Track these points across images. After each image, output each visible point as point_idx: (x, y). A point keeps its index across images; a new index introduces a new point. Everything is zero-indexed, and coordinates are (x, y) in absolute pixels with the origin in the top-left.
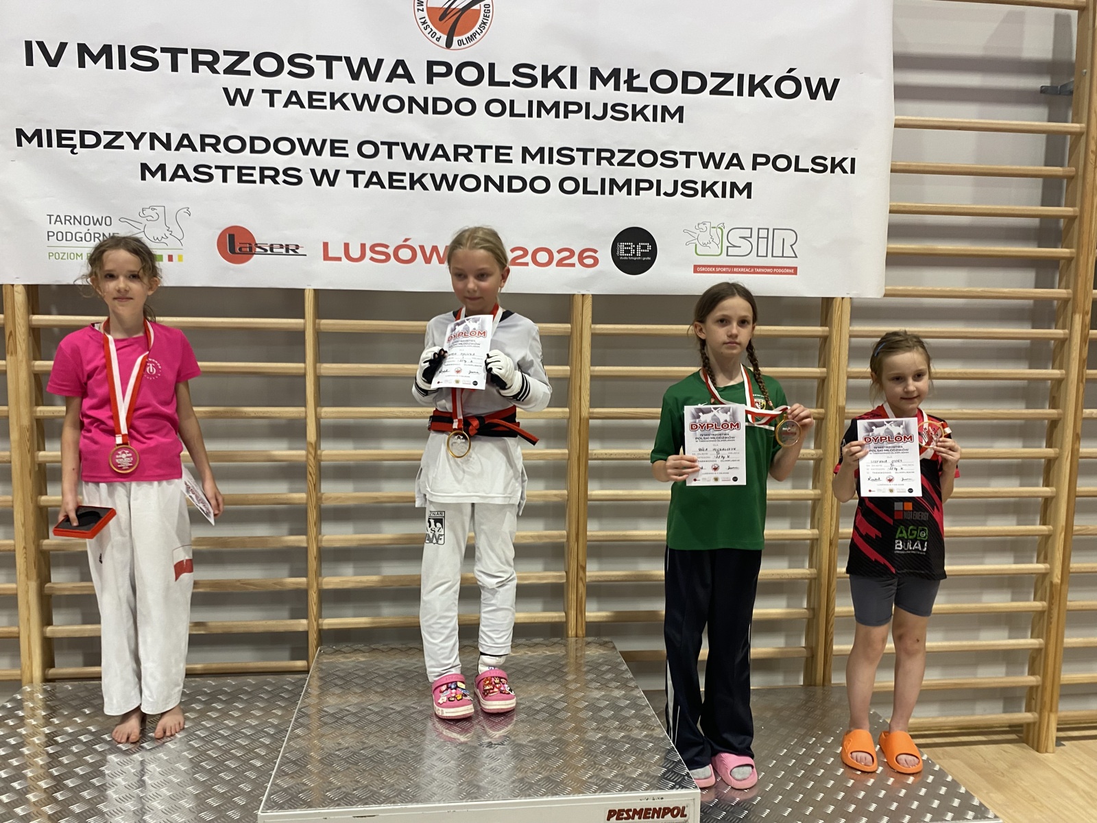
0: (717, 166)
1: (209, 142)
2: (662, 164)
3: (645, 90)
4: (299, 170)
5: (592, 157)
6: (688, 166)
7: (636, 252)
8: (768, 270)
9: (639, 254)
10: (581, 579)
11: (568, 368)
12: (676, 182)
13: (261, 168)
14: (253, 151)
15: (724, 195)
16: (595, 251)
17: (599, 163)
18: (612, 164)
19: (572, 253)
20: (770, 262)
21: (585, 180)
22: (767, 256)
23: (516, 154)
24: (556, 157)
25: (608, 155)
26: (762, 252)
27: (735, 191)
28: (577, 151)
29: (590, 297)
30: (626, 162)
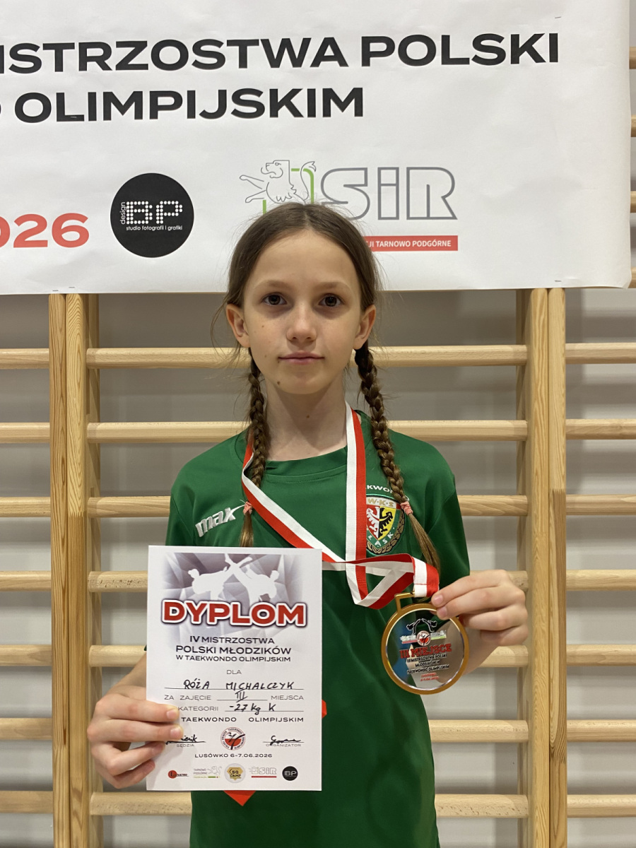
0: (297, 62)
2: (196, 64)
5: (71, 57)
6: (243, 63)
7: (154, 216)
8: (402, 244)
9: (159, 220)
11: (46, 426)
12: (222, 94)
15: (312, 113)
16: (83, 219)
17: (83, 67)
18: (106, 67)
19: (42, 223)
20: (404, 227)
21: (60, 97)
22: (397, 218)
24: (8, 61)
25: (99, 52)
26: (388, 210)
27: (334, 106)
28: (44, 49)
29: (78, 299)
30: (132, 62)
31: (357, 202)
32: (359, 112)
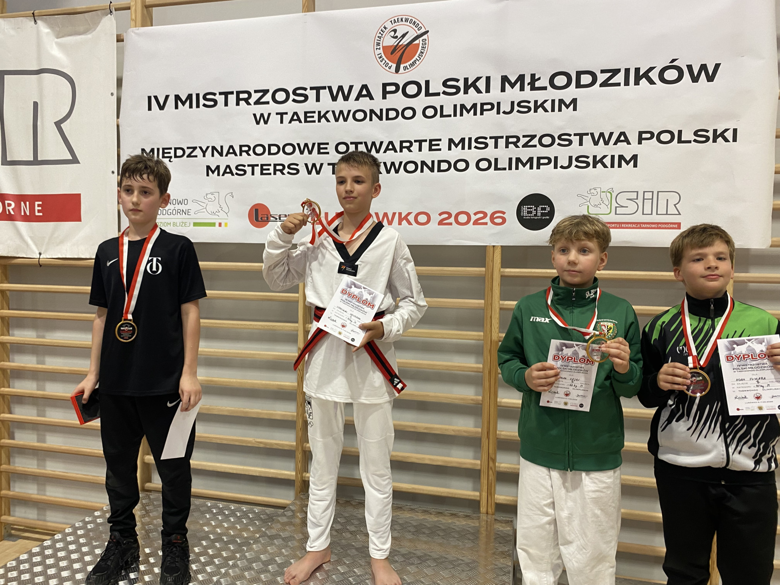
0: (606, 143)
1: (245, 149)
2: (559, 144)
3: (545, 88)
4: (297, 165)
5: (502, 142)
6: (581, 144)
7: (537, 212)
8: (653, 226)
9: (539, 214)
10: (491, 468)
11: (483, 301)
12: (570, 158)
13: (274, 164)
14: (270, 154)
15: (612, 166)
16: (504, 213)
17: (507, 147)
18: (517, 147)
19: (485, 214)
20: (655, 218)
22: (652, 214)
23: (444, 144)
24: (474, 144)
25: (515, 140)
26: (647, 210)
27: (623, 162)
28: (490, 139)
29: (500, 248)
30: (530, 144)
31: (632, 207)
32: (635, 166)
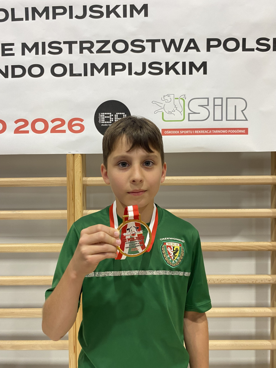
0: (178, 50)
2: (132, 50)
5: (76, 48)
6: (153, 50)
7: (114, 120)
8: (224, 131)
11: (66, 212)
12: (144, 64)
15: (184, 73)
16: (82, 120)
17: (81, 52)
18: (91, 52)
19: (63, 122)
20: (225, 124)
21: (71, 65)
22: (222, 120)
23: (17, 49)
24: (47, 49)
25: (88, 45)
26: (218, 116)
27: (194, 69)
28: (64, 44)
29: (80, 156)
30: (103, 50)
31: (204, 113)
32: (205, 73)
